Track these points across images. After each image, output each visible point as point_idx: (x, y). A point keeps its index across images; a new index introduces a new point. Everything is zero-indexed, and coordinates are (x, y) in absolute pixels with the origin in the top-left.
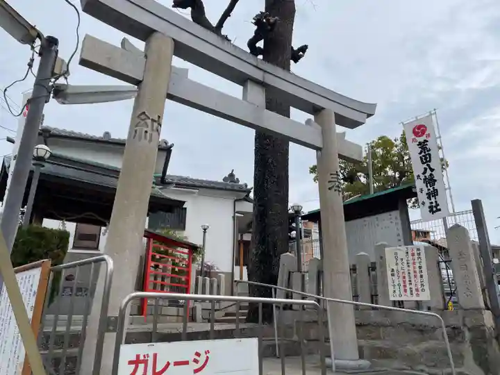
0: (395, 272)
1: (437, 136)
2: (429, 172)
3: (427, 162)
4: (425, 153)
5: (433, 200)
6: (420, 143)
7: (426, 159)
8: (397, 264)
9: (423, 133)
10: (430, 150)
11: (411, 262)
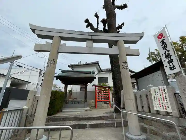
0: (155, 98)
1: (168, 36)
2: (167, 52)
3: (165, 48)
4: (164, 44)
5: (171, 64)
6: (161, 41)
7: (165, 47)
8: (156, 94)
9: (162, 36)
10: (166, 43)
11: (161, 94)
